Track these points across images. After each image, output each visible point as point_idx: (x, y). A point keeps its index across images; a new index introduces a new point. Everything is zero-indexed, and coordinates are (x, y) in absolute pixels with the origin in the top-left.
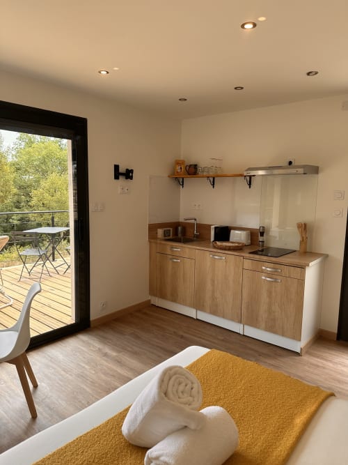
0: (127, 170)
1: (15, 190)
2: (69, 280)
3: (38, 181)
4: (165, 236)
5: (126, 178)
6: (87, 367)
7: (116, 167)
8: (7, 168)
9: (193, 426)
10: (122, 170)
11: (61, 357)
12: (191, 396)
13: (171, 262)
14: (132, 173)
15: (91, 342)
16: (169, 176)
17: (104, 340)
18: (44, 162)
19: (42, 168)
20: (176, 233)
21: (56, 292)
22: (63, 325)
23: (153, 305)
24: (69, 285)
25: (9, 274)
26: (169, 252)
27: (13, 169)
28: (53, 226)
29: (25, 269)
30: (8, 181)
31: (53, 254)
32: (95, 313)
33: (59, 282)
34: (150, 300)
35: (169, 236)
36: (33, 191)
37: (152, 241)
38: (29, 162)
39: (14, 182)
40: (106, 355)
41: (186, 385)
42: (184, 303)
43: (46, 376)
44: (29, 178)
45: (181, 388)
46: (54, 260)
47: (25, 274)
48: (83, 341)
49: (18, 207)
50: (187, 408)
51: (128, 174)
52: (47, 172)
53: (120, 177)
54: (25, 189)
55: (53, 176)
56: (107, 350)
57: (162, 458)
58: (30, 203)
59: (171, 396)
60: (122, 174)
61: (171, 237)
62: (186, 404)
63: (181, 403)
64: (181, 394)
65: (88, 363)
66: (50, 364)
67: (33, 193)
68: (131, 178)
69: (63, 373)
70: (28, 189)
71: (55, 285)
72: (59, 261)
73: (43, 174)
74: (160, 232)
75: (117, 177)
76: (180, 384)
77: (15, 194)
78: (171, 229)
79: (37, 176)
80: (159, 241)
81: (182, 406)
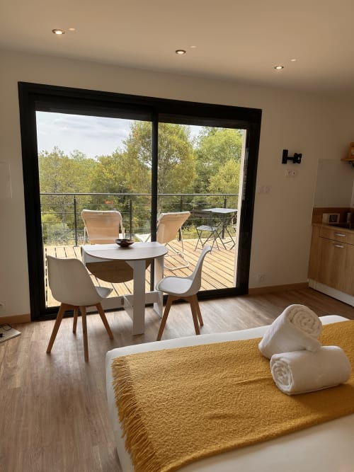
0: (296, 154)
1: (196, 176)
2: (233, 255)
3: (216, 168)
4: (330, 221)
5: (294, 162)
6: (242, 321)
7: (285, 152)
8: (191, 156)
9: (309, 348)
10: (290, 154)
11: (222, 310)
12: (312, 328)
13: (333, 247)
14: (301, 157)
15: (247, 304)
16: (342, 160)
17: (258, 306)
18: (222, 149)
19: (221, 155)
20: (344, 218)
21: (223, 263)
22: (224, 287)
23: (310, 288)
24: (233, 259)
25: (188, 245)
26: (332, 237)
27: (197, 157)
28: (225, 207)
29: (199, 243)
30: (192, 168)
31: (223, 231)
32: (253, 283)
33: (226, 256)
34: (308, 283)
35: (336, 221)
36: (211, 177)
37: (315, 224)
38: (210, 149)
39: (197, 168)
40: (259, 317)
41: (309, 321)
42: (344, 291)
43: (210, 320)
44: (209, 165)
45: (304, 321)
46: (223, 237)
47: (200, 246)
48: (241, 303)
49: (197, 192)
50: (307, 334)
51: (297, 159)
52: (225, 158)
53: (288, 161)
54: (205, 175)
55: (230, 163)
56: (261, 314)
57: (282, 359)
58: (207, 188)
59: (295, 322)
60: (290, 159)
61: (338, 222)
62: (306, 331)
63: (303, 330)
64: (303, 324)
65: (243, 319)
66: (214, 313)
67: (212, 178)
68: (299, 162)
69: (222, 321)
70: (207, 175)
71: (222, 258)
72: (227, 239)
73: (221, 162)
74: (326, 217)
75: (284, 161)
76: (304, 318)
77: (196, 180)
78: (339, 215)
79: (216, 163)
80: (322, 226)
81: (303, 332)
